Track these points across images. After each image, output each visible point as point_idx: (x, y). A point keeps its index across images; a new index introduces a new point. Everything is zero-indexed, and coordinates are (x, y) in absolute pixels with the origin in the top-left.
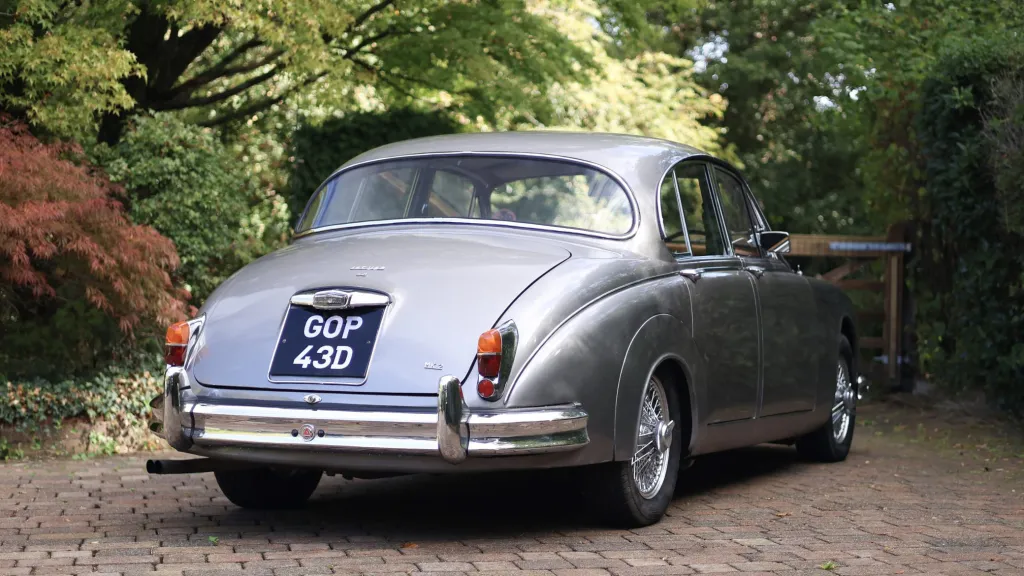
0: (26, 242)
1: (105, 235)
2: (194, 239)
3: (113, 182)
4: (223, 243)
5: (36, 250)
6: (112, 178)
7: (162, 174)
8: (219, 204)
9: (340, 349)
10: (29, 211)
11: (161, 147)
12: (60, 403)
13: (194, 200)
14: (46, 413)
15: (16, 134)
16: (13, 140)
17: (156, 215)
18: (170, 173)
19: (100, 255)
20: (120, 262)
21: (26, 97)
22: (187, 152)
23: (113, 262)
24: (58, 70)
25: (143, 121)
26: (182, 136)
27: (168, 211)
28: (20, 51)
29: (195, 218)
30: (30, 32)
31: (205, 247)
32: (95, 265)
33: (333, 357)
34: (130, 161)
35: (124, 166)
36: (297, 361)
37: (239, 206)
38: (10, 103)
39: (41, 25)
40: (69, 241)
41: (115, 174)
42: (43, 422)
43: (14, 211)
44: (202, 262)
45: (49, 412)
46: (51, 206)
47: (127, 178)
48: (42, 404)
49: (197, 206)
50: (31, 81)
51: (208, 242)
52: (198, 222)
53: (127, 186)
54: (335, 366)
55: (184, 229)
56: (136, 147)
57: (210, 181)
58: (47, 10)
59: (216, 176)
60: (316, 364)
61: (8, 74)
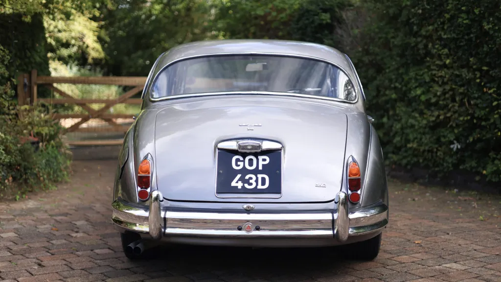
9: (260, 176)
33: (257, 181)
36: (233, 184)
54: (260, 187)
60: (246, 186)
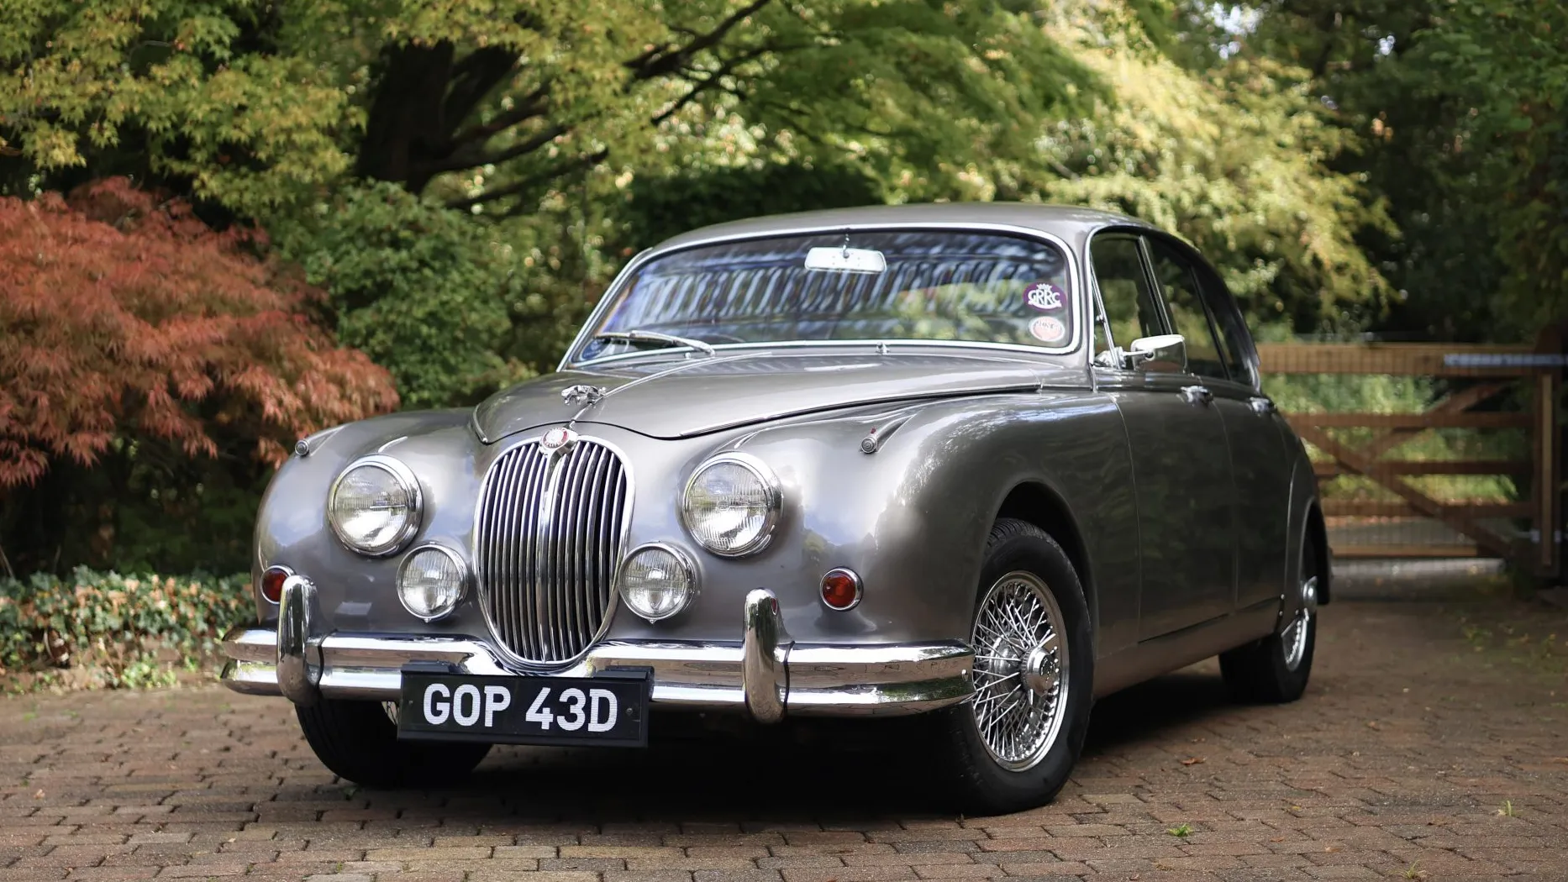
0: (170, 375)
1: (287, 365)
2: (428, 366)
3: (311, 284)
4: (471, 371)
5: (182, 387)
6: (310, 278)
7: (382, 272)
8: (466, 314)
10: (176, 332)
11: (380, 232)
12: (226, 605)
13: (427, 309)
14: (207, 621)
15: (175, 217)
16: (170, 228)
17: (371, 333)
18: (393, 271)
19: (279, 393)
20: (306, 401)
21: (192, 161)
22: (418, 239)
23: (299, 403)
24: (237, 121)
25: (357, 195)
26: (410, 216)
27: (389, 327)
28: (182, 96)
29: (430, 336)
30: (198, 67)
31: (444, 379)
32: (270, 408)
34: (337, 255)
35: (329, 261)
37: (494, 316)
38: (171, 170)
39: (213, 54)
40: (233, 373)
41: (315, 273)
42: (203, 633)
43: (156, 332)
44: (439, 400)
45: (212, 618)
46: (209, 322)
47: (331, 279)
48: (200, 606)
49: (432, 318)
50: (199, 136)
51: (450, 370)
52: (433, 342)
53: (332, 290)
55: (413, 353)
56: (344, 235)
57: (453, 281)
58: (221, 32)
59: (462, 274)
61: (165, 129)
